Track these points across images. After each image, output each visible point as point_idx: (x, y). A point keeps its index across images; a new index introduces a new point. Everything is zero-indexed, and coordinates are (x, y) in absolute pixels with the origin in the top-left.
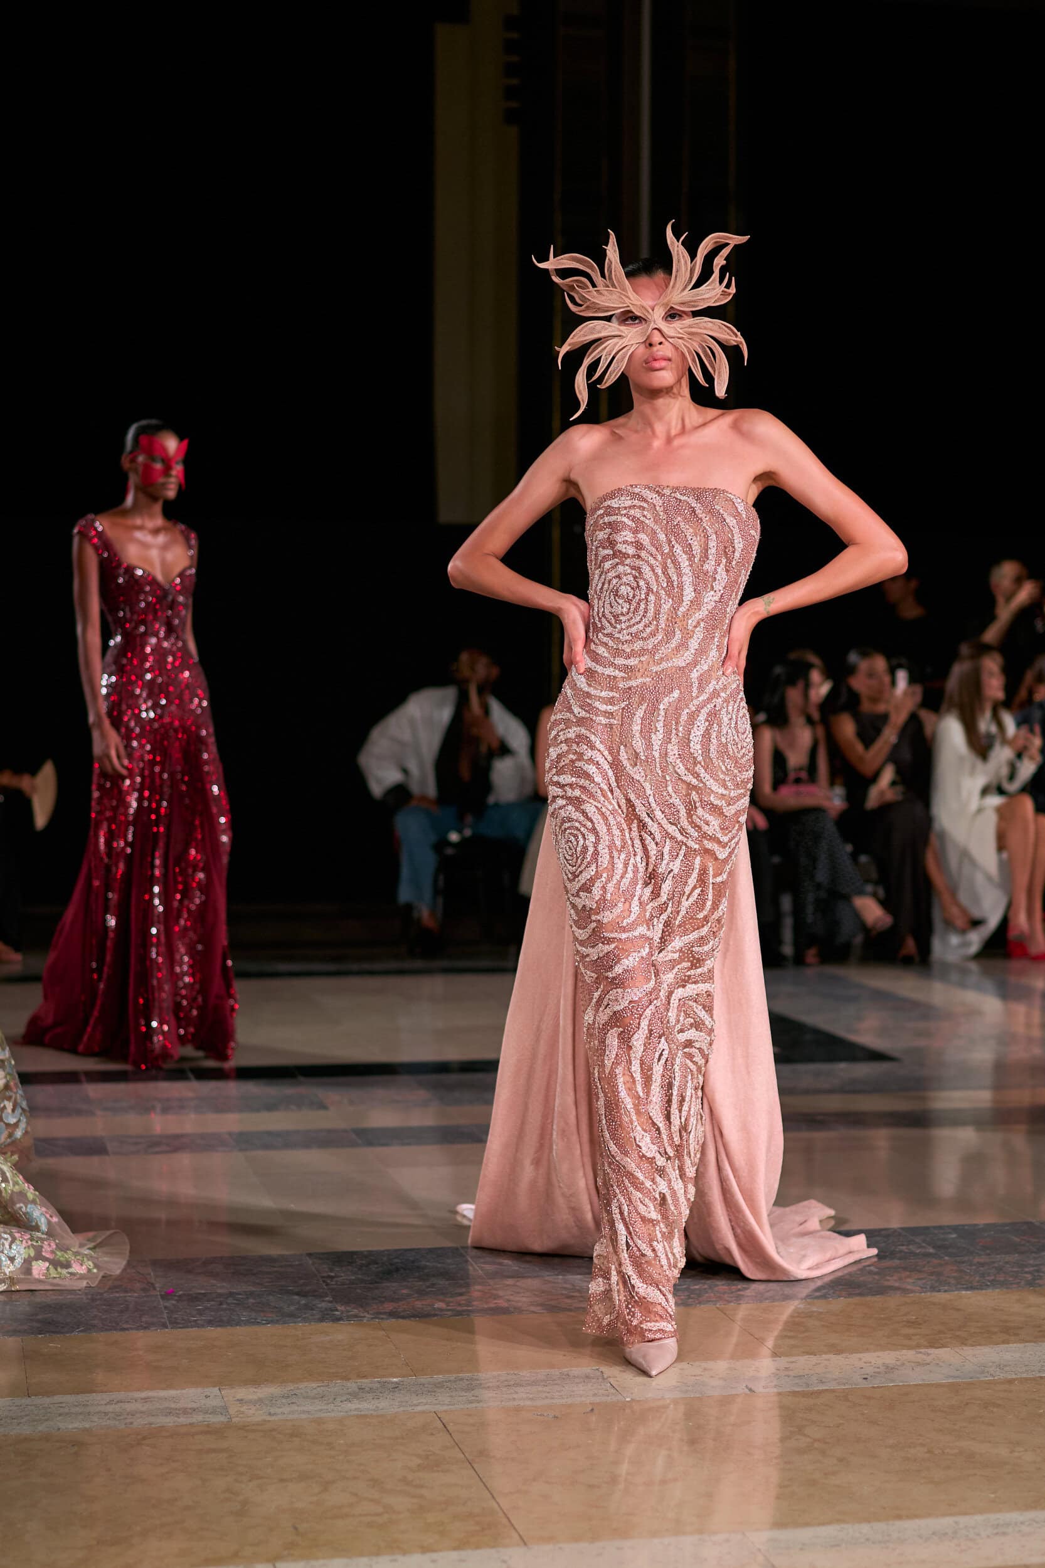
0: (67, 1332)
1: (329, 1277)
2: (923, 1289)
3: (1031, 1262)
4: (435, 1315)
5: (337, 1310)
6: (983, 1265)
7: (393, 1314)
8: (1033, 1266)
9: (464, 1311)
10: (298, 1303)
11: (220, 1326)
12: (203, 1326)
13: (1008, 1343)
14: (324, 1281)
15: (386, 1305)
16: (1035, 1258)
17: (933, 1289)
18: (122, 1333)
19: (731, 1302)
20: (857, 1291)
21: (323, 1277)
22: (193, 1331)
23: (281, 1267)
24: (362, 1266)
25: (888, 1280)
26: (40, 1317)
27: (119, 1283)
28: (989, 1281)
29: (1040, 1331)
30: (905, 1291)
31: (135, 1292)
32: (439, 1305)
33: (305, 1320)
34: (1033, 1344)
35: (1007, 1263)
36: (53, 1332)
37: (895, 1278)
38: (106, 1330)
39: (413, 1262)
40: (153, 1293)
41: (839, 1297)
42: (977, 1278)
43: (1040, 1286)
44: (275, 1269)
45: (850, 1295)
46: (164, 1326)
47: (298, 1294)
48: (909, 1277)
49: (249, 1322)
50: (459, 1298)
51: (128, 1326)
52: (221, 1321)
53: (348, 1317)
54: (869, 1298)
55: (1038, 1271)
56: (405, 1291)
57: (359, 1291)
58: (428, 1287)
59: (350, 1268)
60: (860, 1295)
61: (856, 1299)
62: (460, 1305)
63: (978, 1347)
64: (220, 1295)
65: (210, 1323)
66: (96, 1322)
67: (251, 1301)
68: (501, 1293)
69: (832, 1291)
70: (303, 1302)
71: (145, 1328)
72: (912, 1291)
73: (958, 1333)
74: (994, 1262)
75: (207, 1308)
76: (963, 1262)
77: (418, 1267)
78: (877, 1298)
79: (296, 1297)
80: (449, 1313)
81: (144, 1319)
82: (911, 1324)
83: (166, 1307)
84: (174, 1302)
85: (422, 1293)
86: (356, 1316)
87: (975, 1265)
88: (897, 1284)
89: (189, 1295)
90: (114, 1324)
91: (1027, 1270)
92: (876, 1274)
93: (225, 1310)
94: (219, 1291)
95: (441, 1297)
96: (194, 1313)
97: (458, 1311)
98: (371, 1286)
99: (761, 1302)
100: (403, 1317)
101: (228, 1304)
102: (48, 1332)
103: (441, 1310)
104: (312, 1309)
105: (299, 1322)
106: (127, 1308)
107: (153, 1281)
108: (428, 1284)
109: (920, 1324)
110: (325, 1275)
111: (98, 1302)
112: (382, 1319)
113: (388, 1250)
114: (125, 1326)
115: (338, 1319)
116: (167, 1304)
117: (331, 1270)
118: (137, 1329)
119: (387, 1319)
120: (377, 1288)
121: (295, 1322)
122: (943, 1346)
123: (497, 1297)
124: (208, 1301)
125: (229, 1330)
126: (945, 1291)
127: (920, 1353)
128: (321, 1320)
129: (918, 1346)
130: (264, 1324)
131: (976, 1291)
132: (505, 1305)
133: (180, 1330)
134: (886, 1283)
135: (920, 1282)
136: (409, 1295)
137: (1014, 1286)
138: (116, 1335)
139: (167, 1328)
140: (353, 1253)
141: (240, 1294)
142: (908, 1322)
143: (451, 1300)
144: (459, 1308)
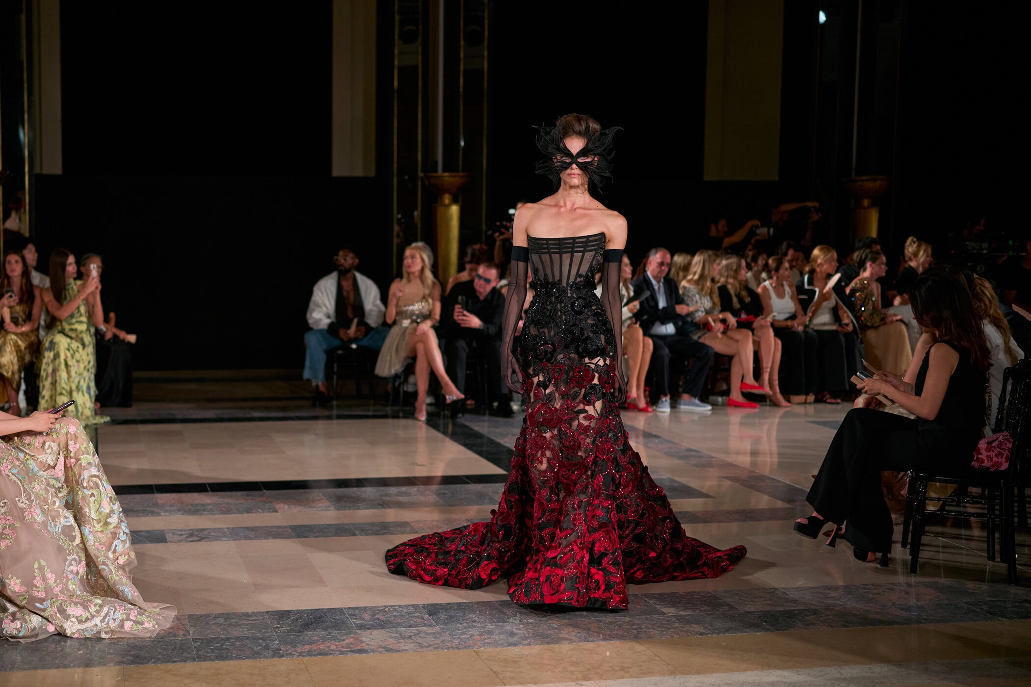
0: (146, 663)
1: (278, 628)
2: (580, 640)
3: (636, 622)
4: (331, 654)
5: (281, 650)
6: (611, 623)
7: (310, 654)
8: (637, 624)
9: (345, 651)
10: (261, 645)
11: (222, 660)
12: (213, 660)
13: (623, 678)
14: (275, 631)
15: (306, 647)
16: (639, 619)
17: (586, 640)
18: (172, 664)
19: (480, 647)
20: (546, 640)
21: (274, 628)
22: (208, 664)
23: (253, 620)
24: (294, 620)
25: (562, 633)
26: (132, 653)
27: (171, 630)
28: (614, 635)
29: (640, 670)
30: (571, 641)
31: (179, 637)
32: (333, 647)
33: (265, 657)
34: (636, 679)
35: (623, 622)
36: (139, 663)
37: (565, 632)
38: (166, 662)
39: (320, 618)
40: (189, 637)
41: (537, 644)
42: (608, 633)
43: (641, 638)
44: (250, 622)
45: (543, 643)
46: (194, 660)
47: (261, 639)
48: (573, 631)
49: (238, 658)
50: (343, 643)
51: (176, 660)
52: (223, 657)
53: (287, 654)
54: (552, 646)
55: (640, 628)
56: (316, 638)
57: (292, 637)
58: (327, 635)
59: (288, 621)
60: (548, 643)
61: (546, 646)
62: (343, 647)
63: (608, 681)
64: (222, 639)
65: (217, 658)
66: (160, 656)
67: (238, 643)
68: (364, 639)
69: (533, 641)
70: (264, 644)
71: (185, 661)
72: (574, 641)
73: (598, 671)
74: (617, 622)
75: (215, 648)
76: (601, 622)
77: (322, 621)
78: (557, 646)
79: (261, 641)
80: (338, 653)
81: (184, 655)
82: (574, 664)
83: (195, 647)
84: (199, 644)
85: (324, 639)
86: (290, 654)
87: (607, 623)
88: (566, 636)
89: (207, 639)
90: (169, 658)
91: (634, 627)
92: (556, 629)
93: (225, 649)
94: (222, 636)
95: (333, 642)
96: (209, 651)
97: (343, 651)
98: (298, 634)
99: (497, 647)
100: (314, 655)
101: (226, 645)
102: (136, 663)
103: (334, 651)
104: (269, 649)
105: (262, 658)
106: (175, 647)
107: (188, 629)
108: (327, 633)
109: (578, 664)
110: (275, 626)
111: (161, 644)
112: (304, 656)
113: (307, 610)
114: (175, 659)
115: (282, 656)
116: (196, 645)
117: (278, 623)
118: (180, 661)
119: (306, 656)
120: (301, 635)
121: (259, 658)
122: (590, 679)
123: (362, 642)
124: (216, 643)
125: (227, 663)
126: (592, 641)
127: (578, 684)
128: (273, 657)
129: (577, 679)
130: (244, 659)
131: (608, 642)
132: (366, 648)
133: (202, 662)
134: (561, 636)
135: (578, 635)
136: (318, 640)
137: (627, 638)
138: (170, 666)
139: (195, 661)
140: (289, 611)
141: (232, 639)
142: (572, 662)
143: (338, 643)
144: (343, 650)
